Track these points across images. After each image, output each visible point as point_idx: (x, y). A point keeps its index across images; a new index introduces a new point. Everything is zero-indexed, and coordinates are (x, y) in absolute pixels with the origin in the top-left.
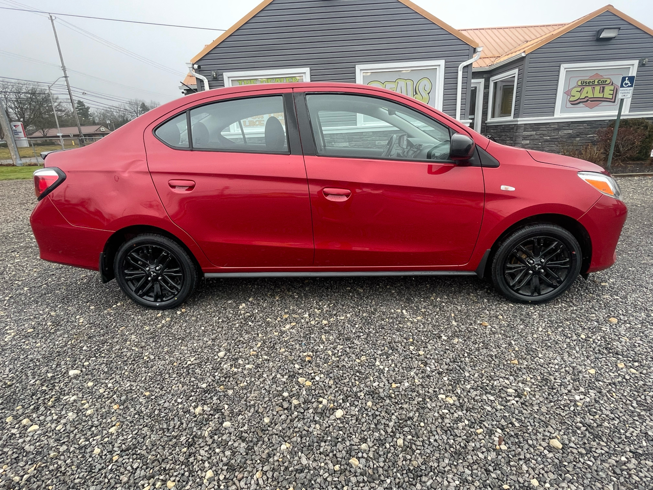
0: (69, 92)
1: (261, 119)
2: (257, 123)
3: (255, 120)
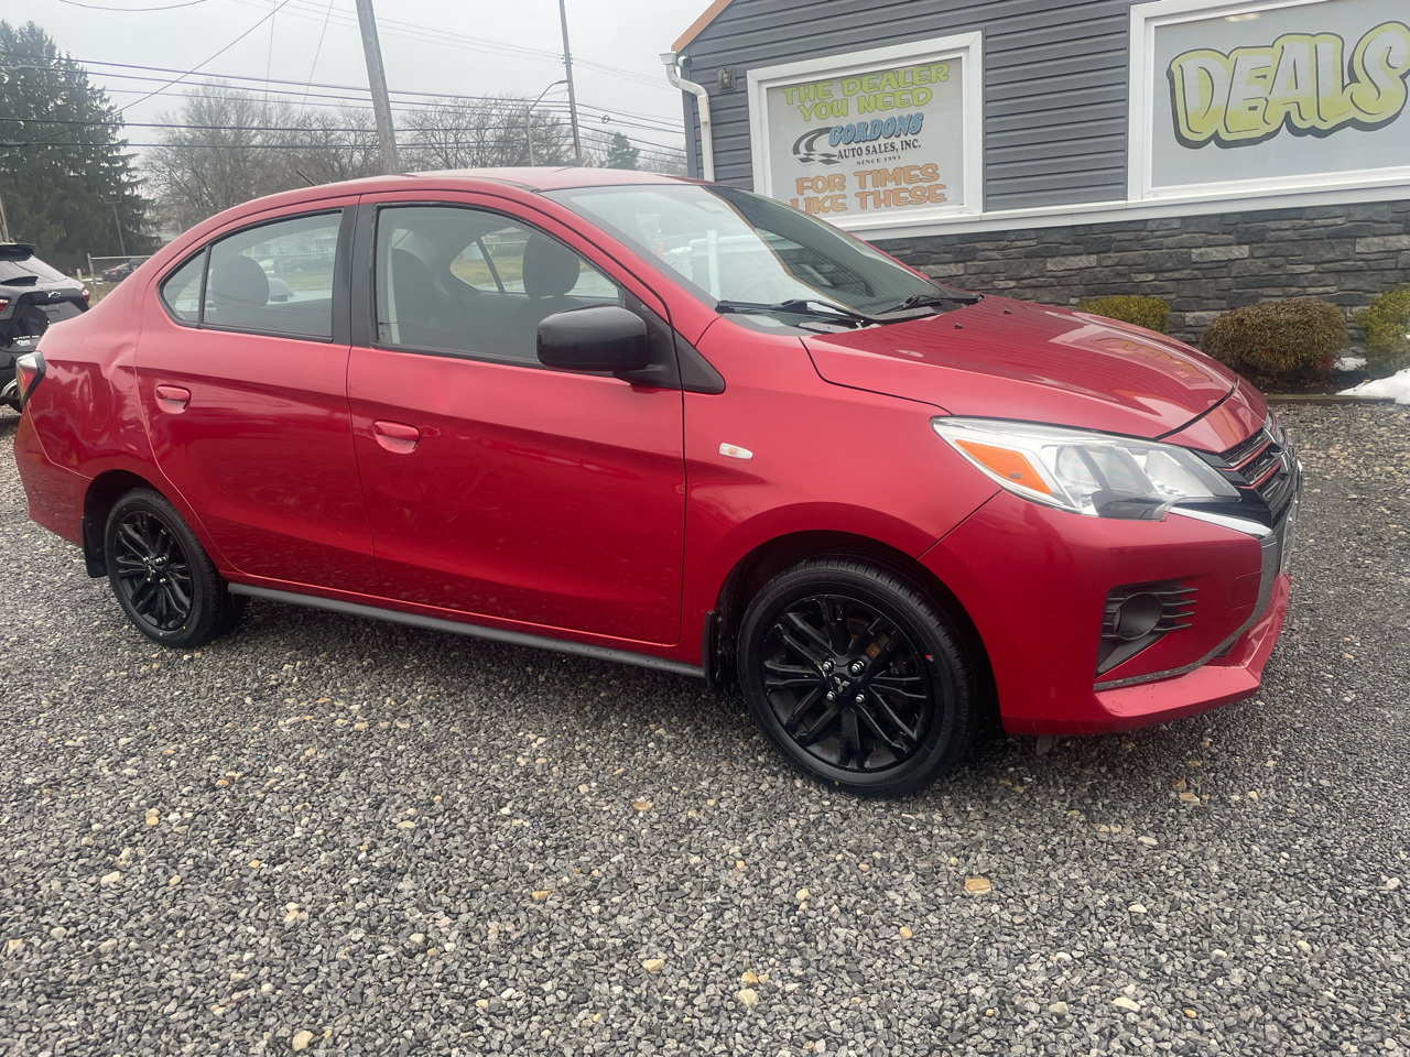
0: (572, 118)
1: (837, 192)
2: (828, 204)
3: (821, 196)
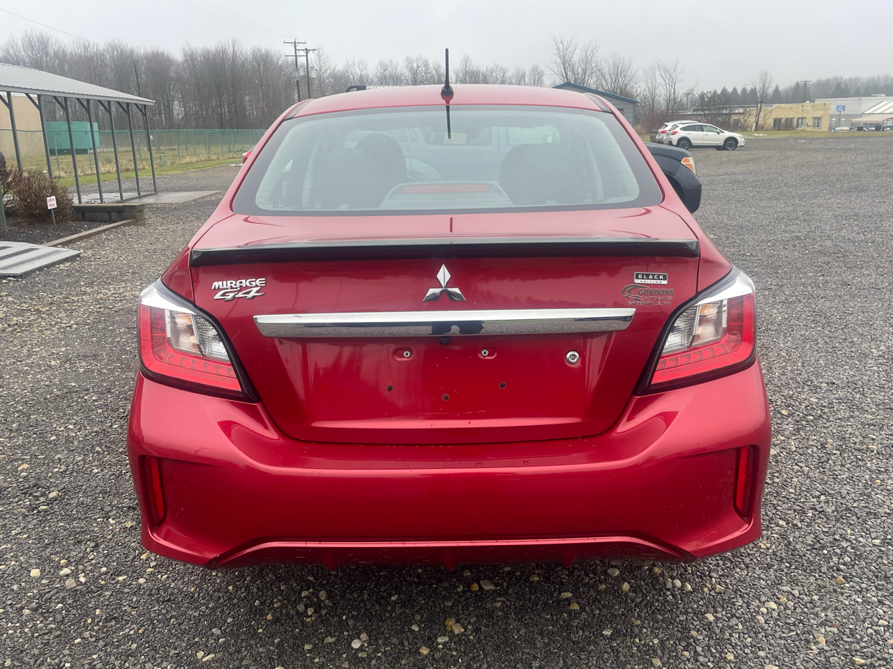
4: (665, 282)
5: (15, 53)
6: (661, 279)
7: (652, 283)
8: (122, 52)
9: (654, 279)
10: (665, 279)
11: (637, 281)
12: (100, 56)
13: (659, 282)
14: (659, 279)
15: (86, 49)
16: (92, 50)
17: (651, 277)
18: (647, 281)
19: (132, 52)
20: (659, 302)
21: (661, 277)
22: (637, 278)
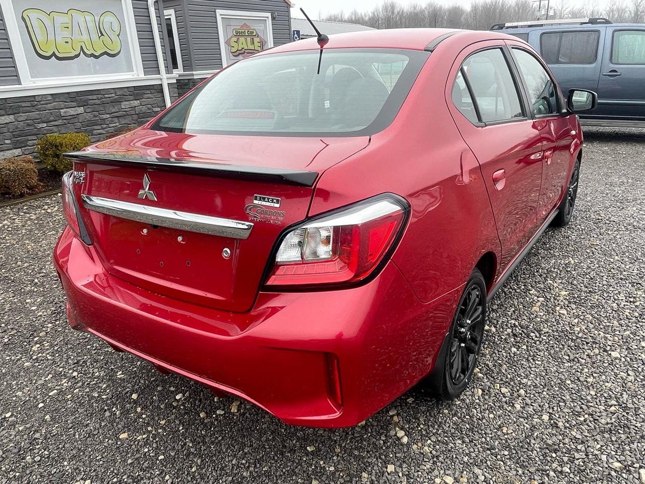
4: (277, 205)
5: (377, 15)
6: (275, 203)
7: (267, 205)
8: (435, 8)
9: (268, 201)
10: (278, 203)
11: (256, 202)
12: (422, 12)
13: (272, 204)
14: (272, 202)
15: (415, 8)
16: (418, 9)
17: (266, 200)
18: (263, 202)
19: (441, 8)
20: (271, 221)
21: (274, 201)
22: (256, 199)
